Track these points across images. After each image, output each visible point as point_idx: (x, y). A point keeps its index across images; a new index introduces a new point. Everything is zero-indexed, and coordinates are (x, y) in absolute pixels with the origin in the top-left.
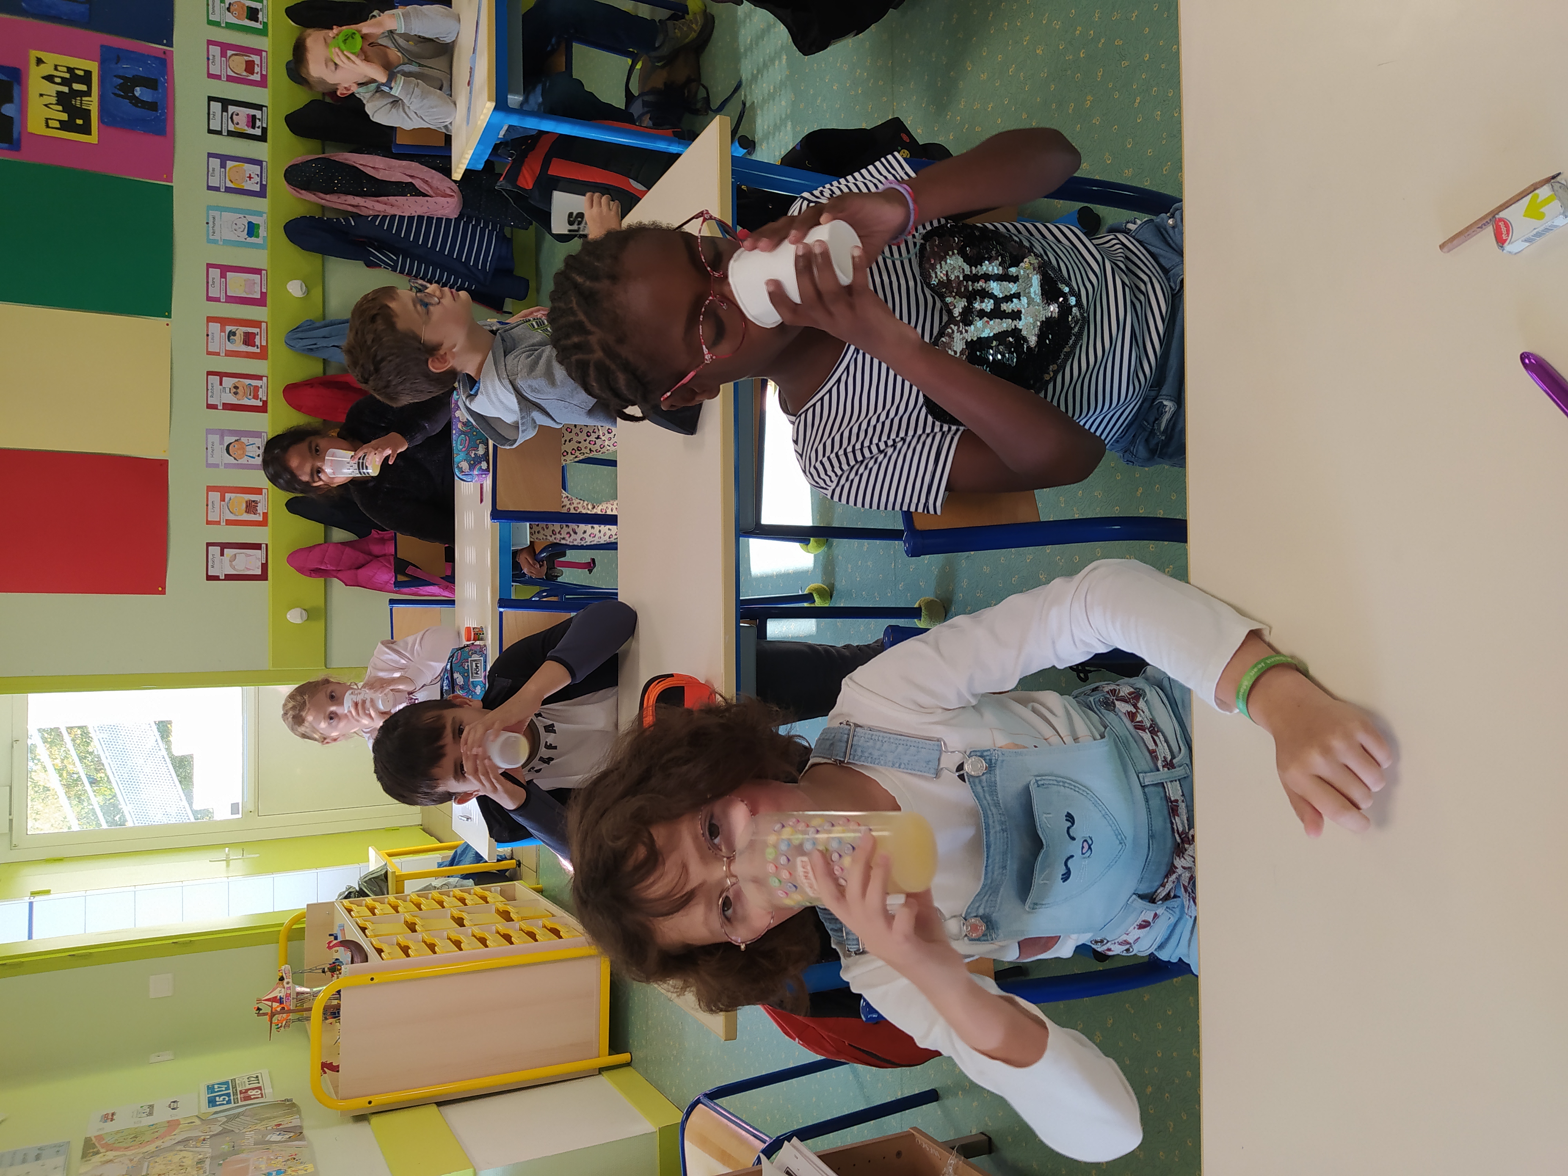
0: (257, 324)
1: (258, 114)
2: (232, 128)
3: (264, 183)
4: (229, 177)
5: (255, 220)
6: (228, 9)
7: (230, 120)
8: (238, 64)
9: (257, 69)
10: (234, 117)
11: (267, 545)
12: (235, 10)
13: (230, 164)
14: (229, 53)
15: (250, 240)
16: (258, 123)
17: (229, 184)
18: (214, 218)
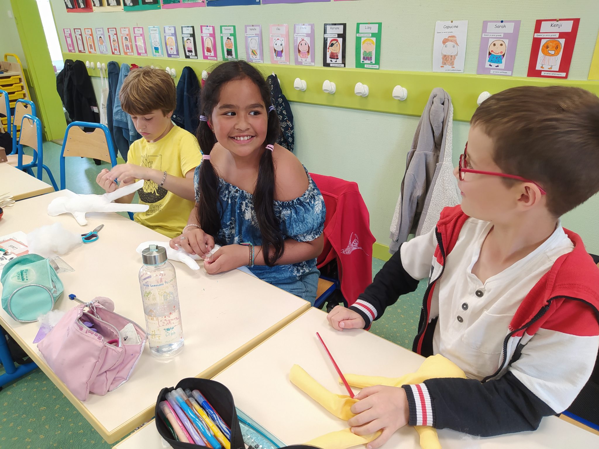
0: (132, 51)
1: (194, 54)
2: (185, 39)
3: (172, 56)
4: (170, 38)
5: (160, 50)
6: (228, 38)
7: (188, 38)
8: (208, 43)
9: (209, 53)
10: (189, 40)
11: (85, 53)
12: (229, 42)
13: (173, 38)
14: (212, 38)
15: (153, 48)
16: (190, 53)
17: (167, 37)
18: (156, 30)
